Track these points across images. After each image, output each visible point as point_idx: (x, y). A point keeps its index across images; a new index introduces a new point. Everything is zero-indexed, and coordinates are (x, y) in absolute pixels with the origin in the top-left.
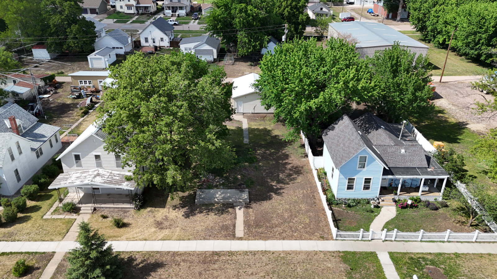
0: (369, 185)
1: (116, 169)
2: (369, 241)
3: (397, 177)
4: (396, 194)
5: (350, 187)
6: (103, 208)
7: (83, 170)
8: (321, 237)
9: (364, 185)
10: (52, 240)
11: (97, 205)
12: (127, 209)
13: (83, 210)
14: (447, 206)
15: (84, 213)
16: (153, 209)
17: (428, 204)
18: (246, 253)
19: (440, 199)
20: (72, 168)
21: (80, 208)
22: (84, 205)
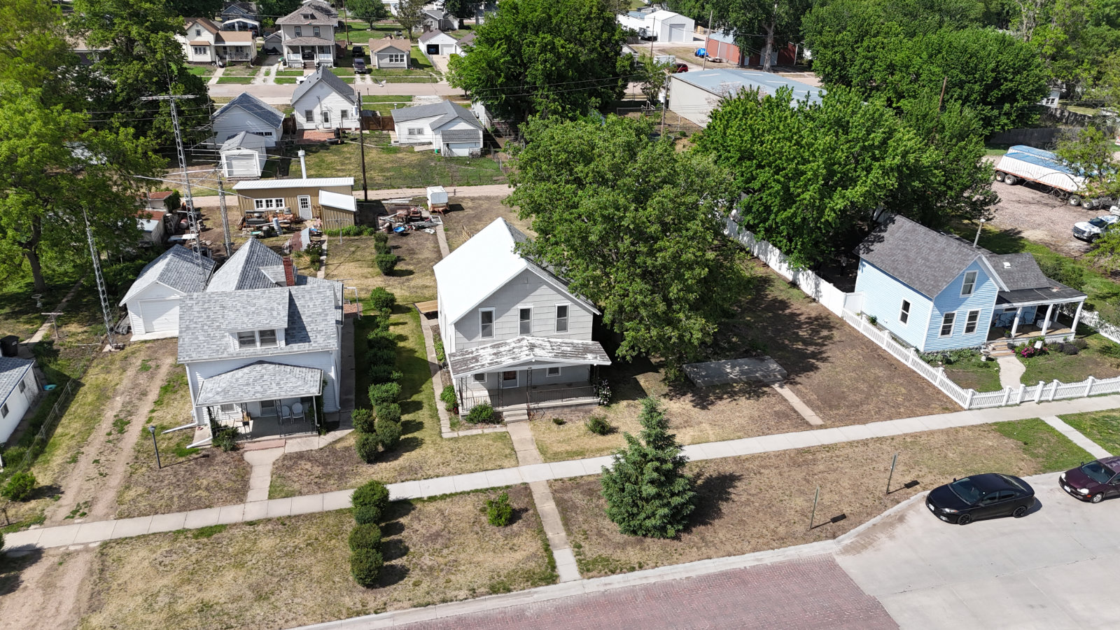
0: (975, 324)
1: (556, 333)
2: (1018, 405)
3: (1015, 305)
4: (1010, 336)
5: (946, 331)
6: (542, 408)
7: (494, 341)
8: (943, 409)
9: (968, 324)
10: (501, 467)
11: (533, 406)
12: (587, 408)
13: (509, 416)
14: (1085, 347)
15: (513, 422)
16: (631, 401)
17: (1061, 348)
18: (851, 444)
19: (1072, 338)
20: (472, 341)
21: (501, 413)
22: (506, 408)
